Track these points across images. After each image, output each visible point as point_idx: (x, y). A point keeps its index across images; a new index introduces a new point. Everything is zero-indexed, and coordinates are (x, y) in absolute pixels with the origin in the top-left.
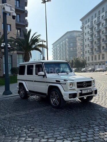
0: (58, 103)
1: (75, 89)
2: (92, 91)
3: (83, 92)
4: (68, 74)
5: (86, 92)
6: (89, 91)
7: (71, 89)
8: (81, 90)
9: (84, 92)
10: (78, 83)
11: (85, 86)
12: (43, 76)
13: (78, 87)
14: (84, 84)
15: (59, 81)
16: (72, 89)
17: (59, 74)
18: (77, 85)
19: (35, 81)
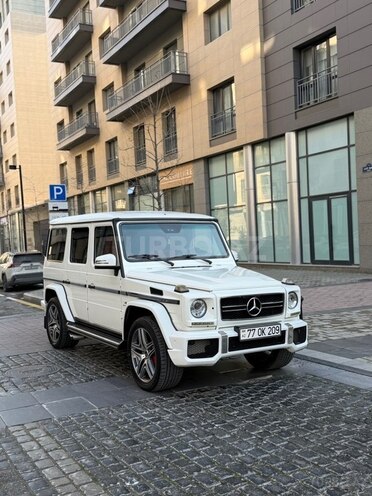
0: (152, 371)
1: (212, 323)
2: (283, 332)
3: (242, 334)
4: (210, 263)
5: (256, 336)
6: (267, 332)
7: (200, 324)
8: (237, 329)
9: (245, 335)
10: (224, 301)
11: (255, 311)
12: (113, 271)
13: (225, 316)
14: (251, 305)
15: (160, 292)
16: (204, 323)
17: (172, 265)
18: (222, 309)
19: (90, 287)
